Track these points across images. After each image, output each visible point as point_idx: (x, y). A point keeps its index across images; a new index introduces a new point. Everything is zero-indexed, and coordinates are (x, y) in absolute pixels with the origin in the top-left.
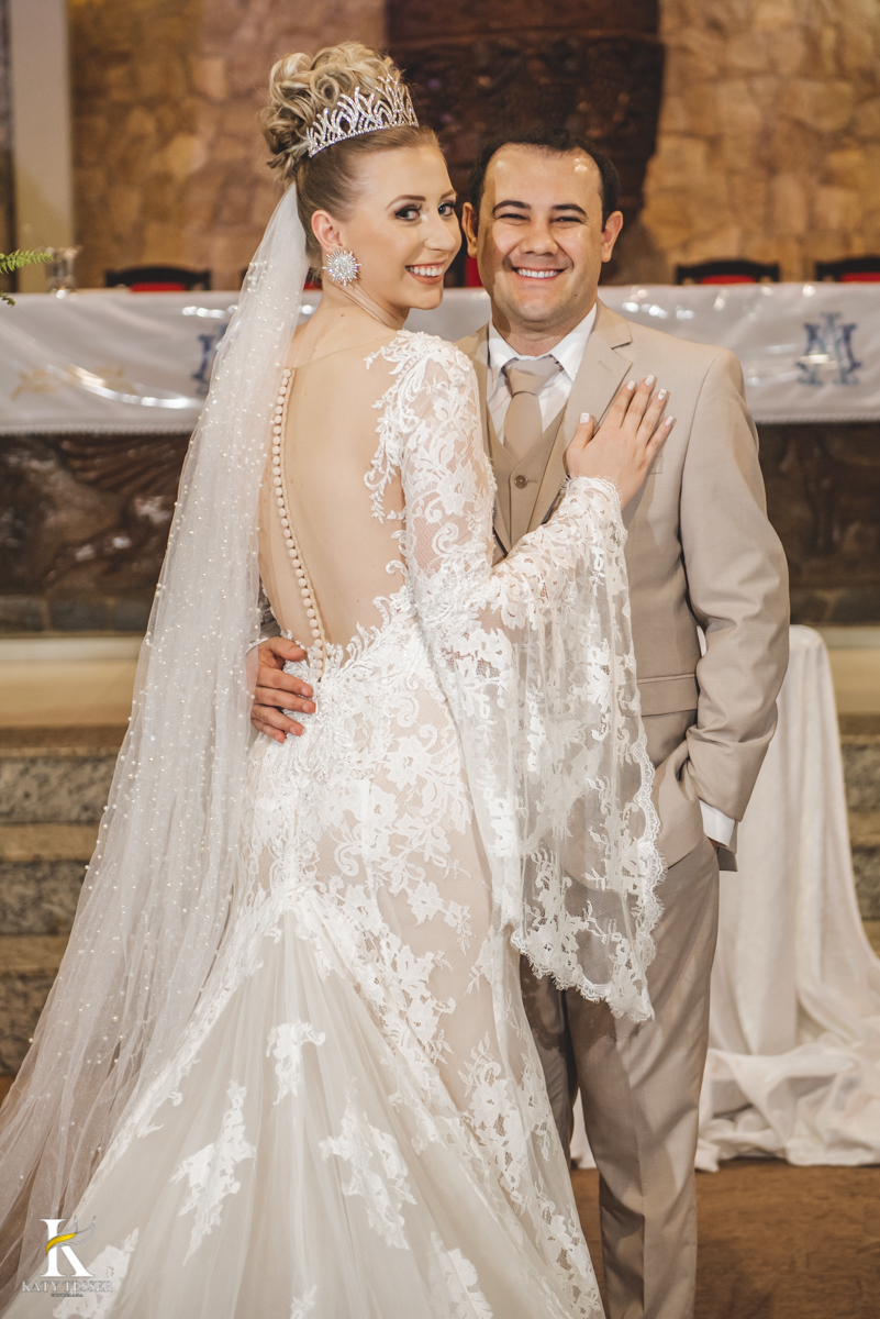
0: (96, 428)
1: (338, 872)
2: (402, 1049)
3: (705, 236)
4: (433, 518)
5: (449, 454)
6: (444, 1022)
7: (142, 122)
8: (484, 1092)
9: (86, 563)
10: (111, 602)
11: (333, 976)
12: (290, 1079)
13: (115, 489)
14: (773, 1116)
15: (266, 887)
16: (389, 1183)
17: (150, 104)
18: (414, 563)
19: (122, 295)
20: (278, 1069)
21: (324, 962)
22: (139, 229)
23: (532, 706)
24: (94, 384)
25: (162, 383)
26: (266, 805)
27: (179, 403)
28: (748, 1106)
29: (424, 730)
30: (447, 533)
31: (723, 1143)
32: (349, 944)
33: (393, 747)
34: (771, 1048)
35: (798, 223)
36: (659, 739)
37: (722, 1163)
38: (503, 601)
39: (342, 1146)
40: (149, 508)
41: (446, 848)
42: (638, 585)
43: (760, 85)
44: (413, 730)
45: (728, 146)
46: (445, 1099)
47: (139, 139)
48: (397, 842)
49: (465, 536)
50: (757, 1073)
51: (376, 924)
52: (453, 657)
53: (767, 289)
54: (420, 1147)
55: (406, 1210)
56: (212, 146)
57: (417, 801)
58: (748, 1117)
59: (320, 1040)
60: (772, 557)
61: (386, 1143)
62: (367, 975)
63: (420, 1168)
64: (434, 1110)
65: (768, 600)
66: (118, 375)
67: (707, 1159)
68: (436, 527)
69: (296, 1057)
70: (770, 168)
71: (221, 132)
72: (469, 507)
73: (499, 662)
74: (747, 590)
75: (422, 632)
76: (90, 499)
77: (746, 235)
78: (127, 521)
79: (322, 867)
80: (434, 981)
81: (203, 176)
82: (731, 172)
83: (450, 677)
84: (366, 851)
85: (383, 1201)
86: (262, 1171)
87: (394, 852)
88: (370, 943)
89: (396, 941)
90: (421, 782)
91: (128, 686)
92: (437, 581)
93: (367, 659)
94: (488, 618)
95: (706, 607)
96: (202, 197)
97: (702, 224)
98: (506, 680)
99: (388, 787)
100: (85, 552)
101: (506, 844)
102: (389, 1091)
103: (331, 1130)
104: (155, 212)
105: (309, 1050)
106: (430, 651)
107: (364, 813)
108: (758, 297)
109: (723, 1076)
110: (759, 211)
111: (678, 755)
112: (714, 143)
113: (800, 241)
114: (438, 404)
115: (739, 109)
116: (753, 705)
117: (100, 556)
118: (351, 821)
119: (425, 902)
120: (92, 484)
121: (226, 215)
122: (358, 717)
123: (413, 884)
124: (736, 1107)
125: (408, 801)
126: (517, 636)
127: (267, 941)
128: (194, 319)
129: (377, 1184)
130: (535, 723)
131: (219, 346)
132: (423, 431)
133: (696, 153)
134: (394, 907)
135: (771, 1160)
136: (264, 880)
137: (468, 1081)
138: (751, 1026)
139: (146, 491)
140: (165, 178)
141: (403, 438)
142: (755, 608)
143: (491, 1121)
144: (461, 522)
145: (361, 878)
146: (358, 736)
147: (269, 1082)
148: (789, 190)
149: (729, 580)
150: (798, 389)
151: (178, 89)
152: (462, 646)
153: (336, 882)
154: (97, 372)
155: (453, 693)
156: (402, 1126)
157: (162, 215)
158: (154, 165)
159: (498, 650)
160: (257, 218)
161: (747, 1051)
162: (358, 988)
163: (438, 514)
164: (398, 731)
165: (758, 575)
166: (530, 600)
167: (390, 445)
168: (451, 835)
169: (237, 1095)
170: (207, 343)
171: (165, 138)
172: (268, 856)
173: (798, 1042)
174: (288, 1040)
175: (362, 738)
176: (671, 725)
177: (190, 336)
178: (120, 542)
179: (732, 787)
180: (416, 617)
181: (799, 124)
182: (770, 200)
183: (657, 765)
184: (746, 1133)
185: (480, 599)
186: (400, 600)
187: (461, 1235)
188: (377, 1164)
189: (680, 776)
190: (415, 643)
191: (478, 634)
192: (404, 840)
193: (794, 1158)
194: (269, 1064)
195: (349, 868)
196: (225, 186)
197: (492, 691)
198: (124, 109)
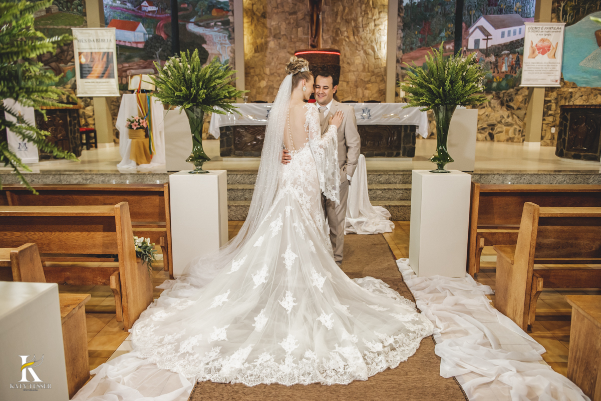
0: (251, 124)
1: (297, 184)
2: (304, 211)
3: (346, 98)
4: (313, 131)
5: (316, 121)
6: (312, 206)
7: (256, 78)
8: (317, 216)
9: (249, 146)
10: (253, 152)
11: (295, 200)
12: (288, 214)
13: (254, 134)
14: (355, 227)
15: (285, 186)
16: (302, 230)
17: (257, 75)
18: (309, 138)
19: (255, 104)
20: (286, 213)
21: (293, 197)
22: (255, 95)
23: (327, 160)
24: (251, 118)
25: (261, 117)
26: (285, 174)
27: (265, 121)
28: (351, 226)
29: (311, 163)
30: (315, 134)
31: (347, 231)
32: (298, 195)
33: (306, 165)
34: (355, 217)
35: (361, 96)
36: (340, 165)
37: (347, 234)
38: (323, 144)
39: (296, 224)
40: (259, 137)
41: (313, 180)
42: (339, 141)
43: (355, 73)
44: (309, 163)
45: (350, 83)
46: (311, 218)
47: (256, 81)
48: (306, 180)
49: (317, 134)
50: (353, 221)
51: (302, 191)
52: (315, 152)
53: (357, 104)
54: (306, 225)
55: (304, 234)
56: (267, 83)
57: (309, 173)
58: (351, 227)
59: (293, 209)
60: (358, 138)
61: (302, 224)
62: (300, 200)
63: (306, 228)
64: (309, 220)
65: (357, 144)
66: (254, 116)
67: (345, 233)
68: (313, 133)
69: (289, 211)
70: (357, 87)
71: (269, 80)
72: (318, 130)
73: (322, 153)
74: (354, 143)
75: (310, 149)
76: (249, 136)
77: (353, 98)
78: (256, 139)
79: (294, 183)
80: (310, 200)
81: (266, 87)
82: (350, 87)
83: (315, 155)
84: (302, 181)
85: (301, 233)
86: (284, 227)
87: (306, 181)
88: (301, 195)
89: (305, 194)
90: (310, 171)
91: (259, 165)
92: (313, 141)
93: (302, 152)
94: (321, 147)
95: (349, 145)
96: (266, 90)
97: (345, 96)
98: (323, 156)
99: (305, 171)
100: (249, 144)
101: (323, 180)
102: (302, 217)
103: (293, 222)
104: (258, 93)
105: (291, 210)
106: (311, 151)
107: (301, 175)
108: (355, 105)
109: (347, 221)
110: (355, 94)
111: (343, 167)
112: (348, 82)
113: (361, 99)
114: (314, 114)
115: (352, 77)
116: (355, 160)
117: (251, 144)
118: (299, 176)
119: (310, 188)
120: (250, 133)
121: (269, 94)
122: (300, 161)
123: (308, 186)
124: (349, 226)
125: (308, 173)
126: (325, 149)
127: (285, 194)
128: (266, 107)
129: (301, 230)
130: (328, 162)
131: (270, 111)
132: (312, 118)
133: (345, 84)
134: (305, 189)
135: (354, 234)
136: (284, 185)
137: (315, 214)
138: (351, 214)
139: (259, 135)
140: (260, 87)
141: (309, 119)
142: (356, 145)
143: (318, 220)
144: (317, 132)
145: (301, 184)
146: (300, 164)
147: (285, 214)
148: (360, 90)
149: (352, 141)
150: (361, 119)
151: (262, 73)
152: (317, 151)
153: (296, 185)
154: (251, 116)
155: (315, 157)
156: (304, 222)
157: (259, 93)
158: (258, 85)
159: (322, 151)
160: (274, 94)
161: (351, 218)
162: (298, 201)
163: (314, 131)
164: (307, 163)
165: (356, 140)
166: (327, 144)
167: (307, 120)
168: (314, 179)
169: (281, 215)
170: (268, 111)
171: (260, 81)
172: (285, 182)
173: (359, 217)
174: (288, 209)
175: (301, 164)
176: (342, 163)
177: (266, 110)
178: (255, 143)
179: (351, 172)
180: (309, 146)
181: (362, 79)
182: (357, 92)
183: (340, 168)
184: (351, 230)
185: (320, 144)
186: (307, 144)
187: (311, 238)
188: (301, 227)
189: (344, 170)
190: (309, 150)
191: (319, 149)
192: (307, 179)
193: (358, 233)
194: (285, 211)
195: (299, 183)
196: (269, 89)
197: (321, 157)
198: (254, 76)
